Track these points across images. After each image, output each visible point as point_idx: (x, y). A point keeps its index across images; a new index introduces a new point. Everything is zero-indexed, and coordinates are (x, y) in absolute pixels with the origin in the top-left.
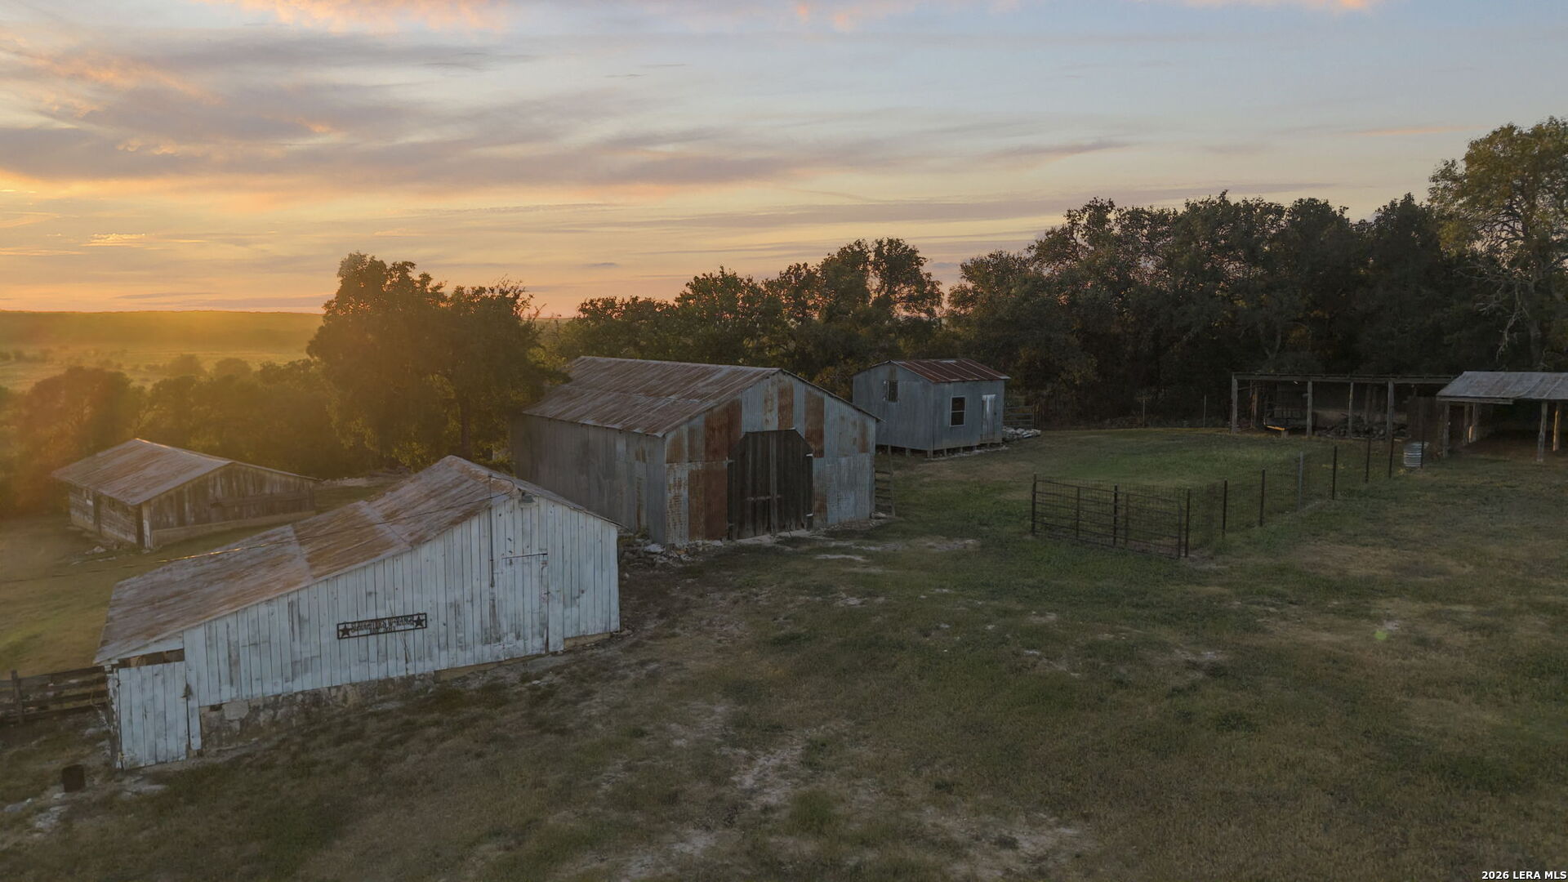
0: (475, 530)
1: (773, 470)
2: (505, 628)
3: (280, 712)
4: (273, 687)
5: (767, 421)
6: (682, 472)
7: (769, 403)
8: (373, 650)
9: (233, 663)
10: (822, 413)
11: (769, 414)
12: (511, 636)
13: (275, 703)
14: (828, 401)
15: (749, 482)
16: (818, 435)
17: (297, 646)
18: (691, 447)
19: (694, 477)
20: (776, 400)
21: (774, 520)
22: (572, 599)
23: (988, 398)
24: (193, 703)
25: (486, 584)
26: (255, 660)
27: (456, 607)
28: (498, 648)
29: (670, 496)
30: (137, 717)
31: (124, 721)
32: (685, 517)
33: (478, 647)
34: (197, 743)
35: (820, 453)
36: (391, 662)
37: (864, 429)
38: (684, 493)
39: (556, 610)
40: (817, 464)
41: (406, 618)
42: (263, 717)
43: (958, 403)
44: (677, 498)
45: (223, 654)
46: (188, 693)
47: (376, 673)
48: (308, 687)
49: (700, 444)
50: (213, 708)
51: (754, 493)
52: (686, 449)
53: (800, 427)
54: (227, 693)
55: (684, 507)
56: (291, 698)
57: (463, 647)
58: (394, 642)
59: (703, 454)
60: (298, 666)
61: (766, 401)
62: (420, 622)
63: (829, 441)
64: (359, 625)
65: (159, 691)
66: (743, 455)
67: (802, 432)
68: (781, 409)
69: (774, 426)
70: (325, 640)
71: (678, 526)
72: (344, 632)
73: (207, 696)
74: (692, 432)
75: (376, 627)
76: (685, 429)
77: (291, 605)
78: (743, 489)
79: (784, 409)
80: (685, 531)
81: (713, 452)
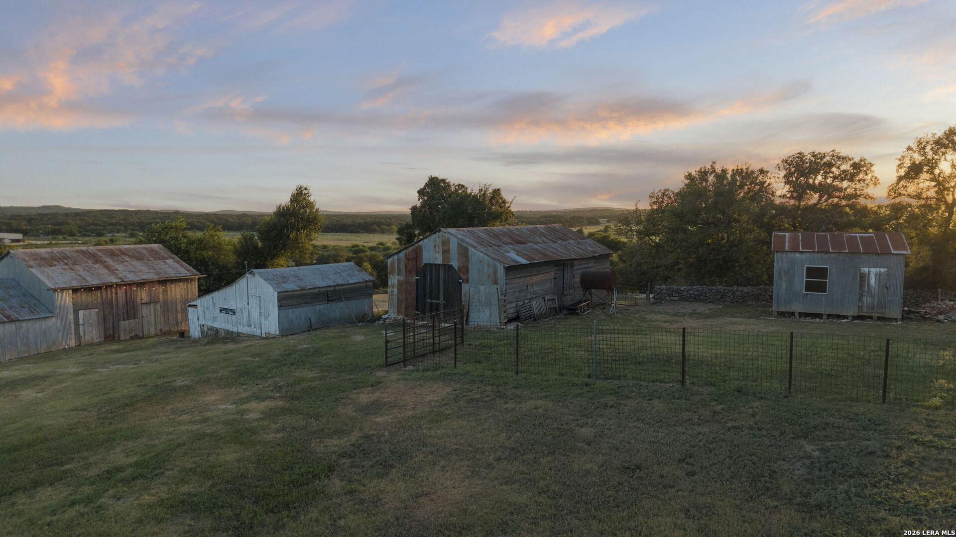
1: (441, 287)
3: (212, 332)
4: (211, 324)
5: (436, 258)
6: (395, 279)
7: (437, 248)
9: (205, 313)
10: (468, 256)
11: (437, 254)
12: (253, 326)
13: (211, 329)
14: (471, 249)
15: (428, 291)
16: (466, 269)
18: (398, 267)
19: (400, 283)
20: (441, 247)
21: (443, 315)
26: (208, 313)
27: (241, 310)
29: (389, 291)
32: (396, 303)
34: (200, 335)
35: (467, 281)
37: (496, 268)
38: (396, 291)
39: (263, 321)
40: (465, 287)
41: (231, 310)
42: (209, 332)
44: (392, 292)
46: (198, 319)
47: (227, 327)
48: (216, 326)
49: (402, 267)
51: (431, 298)
52: (396, 268)
53: (455, 264)
54: (204, 322)
55: (396, 298)
58: (230, 318)
59: (404, 272)
61: (435, 247)
62: (234, 312)
63: (473, 274)
66: (425, 276)
67: (456, 267)
68: (444, 252)
69: (439, 261)
70: (218, 312)
71: (392, 307)
73: (201, 320)
74: (399, 260)
76: (396, 257)
78: (425, 296)
79: (446, 252)
80: (395, 310)
81: (408, 272)
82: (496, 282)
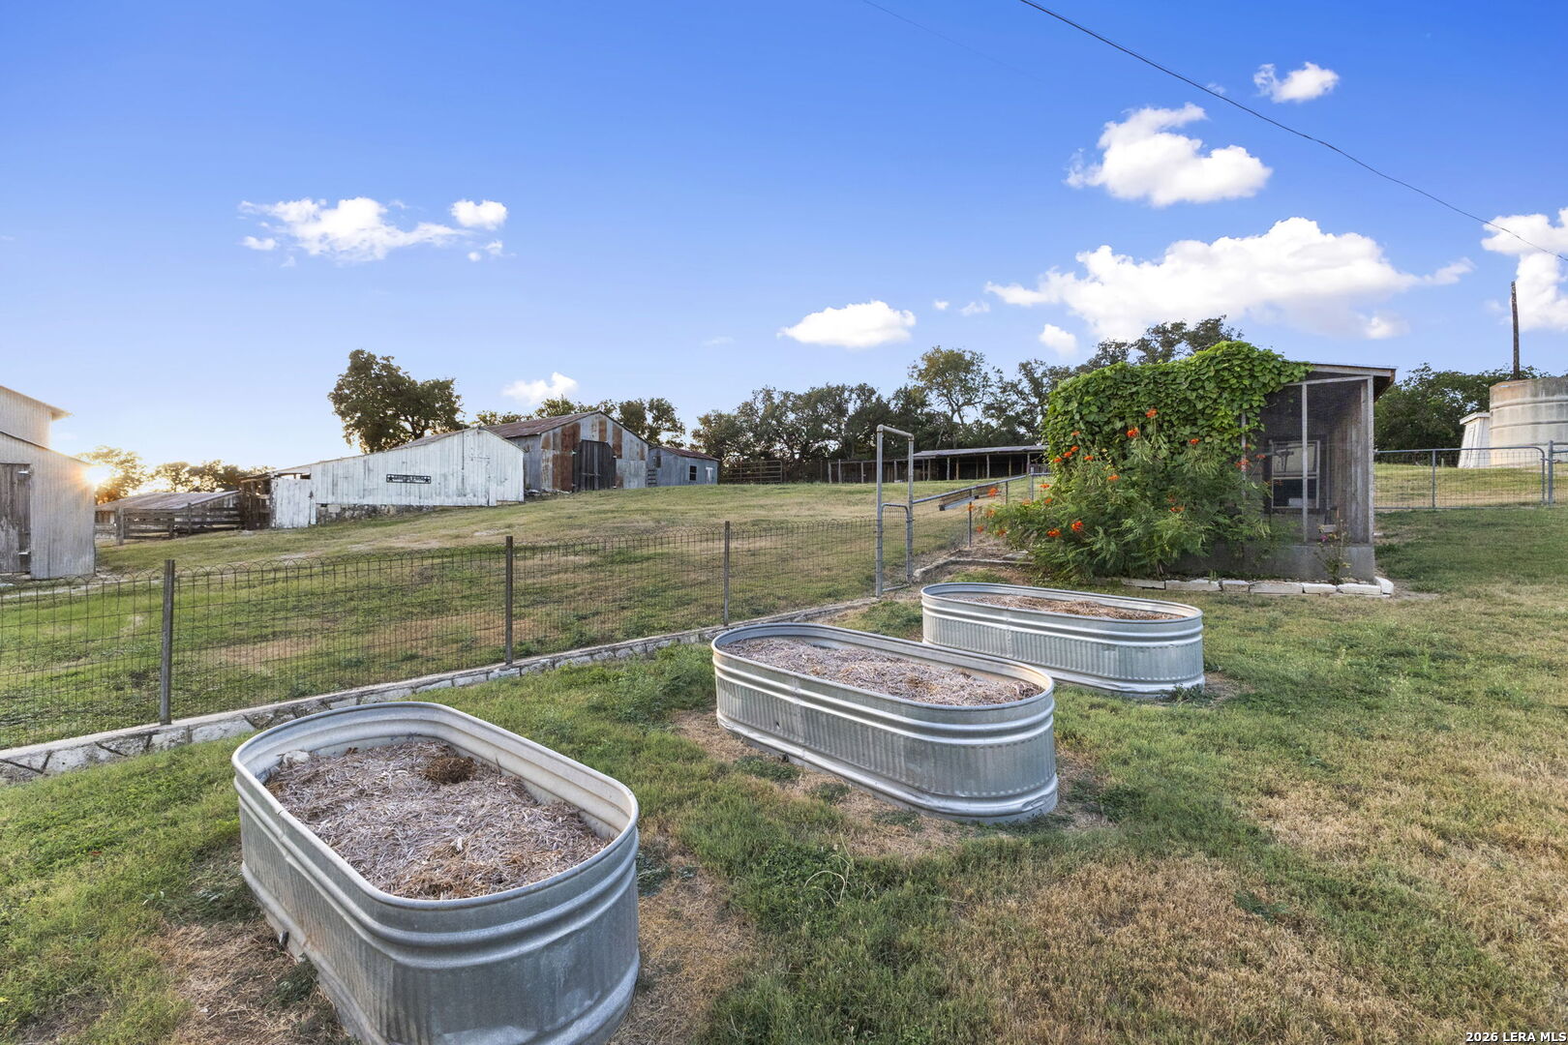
0: (456, 441)
1: (596, 461)
2: (468, 491)
3: (356, 513)
4: (353, 500)
5: (593, 437)
6: (550, 454)
7: (594, 427)
8: (404, 490)
9: (335, 485)
10: (621, 437)
11: (594, 432)
12: (471, 495)
13: (354, 508)
14: (624, 431)
15: (584, 465)
16: (620, 447)
17: (366, 482)
18: (554, 442)
19: (555, 458)
20: (598, 426)
21: (596, 487)
22: (502, 482)
23: (709, 469)
24: (313, 501)
25: (460, 468)
26: (345, 485)
27: (445, 476)
28: (465, 499)
29: (543, 465)
30: (285, 501)
31: (278, 505)
32: (550, 477)
33: (455, 498)
34: (313, 522)
35: (620, 457)
36: (412, 497)
37: (643, 447)
38: (550, 465)
39: (493, 487)
40: (618, 462)
41: (420, 477)
42: (348, 514)
43: (693, 469)
44: (546, 466)
45: (330, 480)
46: (311, 496)
47: (405, 501)
48: (371, 503)
49: (559, 441)
50: (323, 505)
51: (586, 471)
52: (552, 443)
53: (610, 441)
54: (330, 500)
55: (550, 472)
56: (361, 507)
57: (448, 496)
58: (414, 488)
59: (560, 447)
60: (366, 492)
61: (592, 426)
62: (427, 480)
63: (625, 451)
64: (398, 477)
65: (297, 492)
66: (581, 451)
67: (611, 444)
68: (601, 431)
69: (596, 439)
70: (380, 482)
71: (547, 481)
72: (390, 479)
73: (321, 498)
74: (555, 435)
75: (406, 479)
76: (551, 432)
77: (365, 461)
78: (580, 469)
79: (603, 431)
80: (551, 484)
81: (565, 447)
82: (643, 459)
